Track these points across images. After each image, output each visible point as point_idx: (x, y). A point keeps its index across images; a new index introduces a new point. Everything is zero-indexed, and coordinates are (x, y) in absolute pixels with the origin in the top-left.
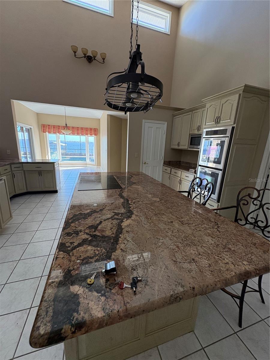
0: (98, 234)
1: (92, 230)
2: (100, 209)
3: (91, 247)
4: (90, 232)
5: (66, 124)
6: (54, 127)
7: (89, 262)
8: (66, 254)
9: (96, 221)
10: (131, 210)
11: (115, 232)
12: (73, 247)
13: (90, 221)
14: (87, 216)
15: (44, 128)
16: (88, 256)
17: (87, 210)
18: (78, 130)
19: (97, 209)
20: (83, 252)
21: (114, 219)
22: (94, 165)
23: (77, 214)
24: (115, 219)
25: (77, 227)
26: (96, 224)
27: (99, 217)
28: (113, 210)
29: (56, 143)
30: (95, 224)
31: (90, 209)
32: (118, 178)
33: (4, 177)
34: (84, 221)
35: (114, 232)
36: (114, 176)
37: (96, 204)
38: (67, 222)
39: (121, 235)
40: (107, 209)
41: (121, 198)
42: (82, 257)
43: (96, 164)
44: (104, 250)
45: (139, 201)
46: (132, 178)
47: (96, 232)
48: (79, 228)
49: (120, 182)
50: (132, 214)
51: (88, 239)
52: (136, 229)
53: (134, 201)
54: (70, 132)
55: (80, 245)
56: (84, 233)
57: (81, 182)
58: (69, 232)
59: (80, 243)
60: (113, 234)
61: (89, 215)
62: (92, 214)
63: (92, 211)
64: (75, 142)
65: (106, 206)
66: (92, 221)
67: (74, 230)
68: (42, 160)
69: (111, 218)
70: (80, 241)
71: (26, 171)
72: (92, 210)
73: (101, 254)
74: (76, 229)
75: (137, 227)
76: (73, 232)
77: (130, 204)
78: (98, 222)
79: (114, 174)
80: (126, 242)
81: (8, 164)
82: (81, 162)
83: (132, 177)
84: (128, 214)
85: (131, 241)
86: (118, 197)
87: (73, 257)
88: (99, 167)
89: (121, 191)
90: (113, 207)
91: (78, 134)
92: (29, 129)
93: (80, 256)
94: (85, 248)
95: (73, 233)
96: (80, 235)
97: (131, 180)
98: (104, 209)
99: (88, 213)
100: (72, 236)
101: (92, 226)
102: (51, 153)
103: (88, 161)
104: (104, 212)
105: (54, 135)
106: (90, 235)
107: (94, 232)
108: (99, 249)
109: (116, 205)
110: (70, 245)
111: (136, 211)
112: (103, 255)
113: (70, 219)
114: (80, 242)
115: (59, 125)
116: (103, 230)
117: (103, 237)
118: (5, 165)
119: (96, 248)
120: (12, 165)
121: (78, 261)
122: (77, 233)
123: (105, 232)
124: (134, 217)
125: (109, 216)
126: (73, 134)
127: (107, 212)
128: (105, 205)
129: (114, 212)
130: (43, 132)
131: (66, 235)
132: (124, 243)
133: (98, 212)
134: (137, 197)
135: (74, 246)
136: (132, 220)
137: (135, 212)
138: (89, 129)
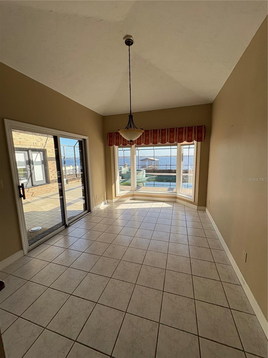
15: (111, 139)
22: (191, 202)
130: (110, 145)
138: (185, 130)
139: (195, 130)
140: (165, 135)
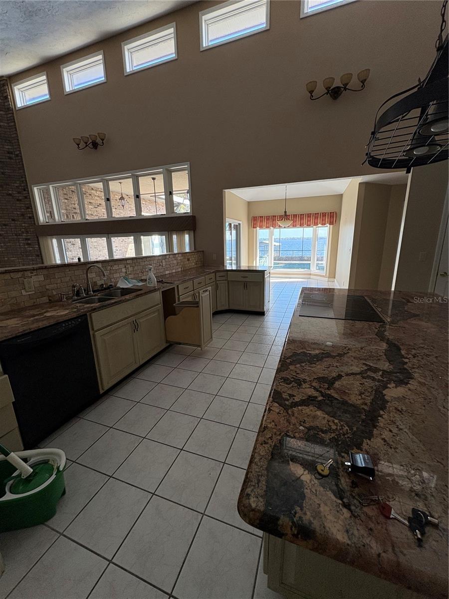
0: (336, 396)
1: (324, 385)
2: (338, 352)
3: (323, 414)
4: (320, 387)
5: (285, 212)
6: (268, 218)
7: (318, 436)
8: (283, 409)
9: (330, 372)
10: (406, 369)
11: (368, 402)
12: (292, 402)
13: (319, 369)
14: (315, 359)
15: (255, 222)
16: (318, 427)
17: (314, 349)
18: (302, 219)
19: (333, 351)
20: (308, 415)
21: (367, 377)
22: (323, 276)
23: (298, 352)
24: (369, 377)
25: (298, 373)
26: (331, 378)
27: (337, 367)
28: (365, 360)
29: (267, 242)
30: (329, 376)
31: (320, 349)
32: (374, 301)
33: (209, 288)
34: (309, 367)
35: (366, 401)
36: (366, 298)
37: (331, 344)
38: (283, 361)
39: (383, 413)
40: (351, 356)
41: (381, 340)
42: (307, 423)
43: (328, 275)
44: (347, 428)
45: (428, 355)
46: (409, 304)
47: (332, 391)
48: (302, 375)
49: (380, 310)
50: (409, 378)
51: (316, 397)
52: (420, 410)
53: (414, 352)
54: (290, 223)
55: (303, 403)
56: (310, 386)
57: (304, 303)
58: (286, 377)
59: (304, 400)
60: (366, 404)
61: (319, 358)
62: (322, 358)
63: (323, 353)
64: (294, 239)
65: (349, 349)
66: (324, 370)
67: (295, 377)
68: (248, 267)
69: (361, 373)
70: (303, 396)
71: (230, 282)
72: (323, 351)
73: (341, 432)
74: (297, 375)
75: (424, 408)
76: (292, 379)
77: (403, 357)
78: (334, 375)
79: (365, 294)
80: (395, 430)
81: (213, 272)
82: (303, 270)
83: (409, 302)
84: (398, 374)
85: (408, 432)
86: (375, 339)
87: (293, 418)
88: (332, 279)
89: (381, 326)
90: (365, 354)
91: (301, 225)
92: (237, 225)
93: (305, 421)
94: (311, 411)
95: (293, 381)
96: (303, 387)
97: (406, 308)
98: (345, 354)
99: (316, 355)
100: (292, 385)
101: (323, 378)
102: (260, 257)
103: (314, 269)
104: (345, 359)
105: (267, 230)
106: (321, 392)
107: (328, 389)
108: (336, 421)
109: (371, 352)
110: (289, 398)
111: (419, 373)
112: (344, 435)
113: (288, 358)
114: (303, 398)
115: (275, 215)
116: (344, 391)
117: (345, 403)
118: (211, 273)
119: (332, 418)
120: (217, 273)
121: (301, 428)
122: (299, 383)
123: (348, 396)
124: (413, 384)
125: (356, 369)
126: (293, 226)
127: (352, 361)
128: (347, 348)
129: (366, 365)
130: (254, 228)
131: (283, 380)
132: (391, 431)
133: (334, 357)
134: (422, 346)
135: (294, 401)
136: (409, 390)
137: (416, 375)
138: (320, 215)
139: (328, 215)
140: (303, 220)
